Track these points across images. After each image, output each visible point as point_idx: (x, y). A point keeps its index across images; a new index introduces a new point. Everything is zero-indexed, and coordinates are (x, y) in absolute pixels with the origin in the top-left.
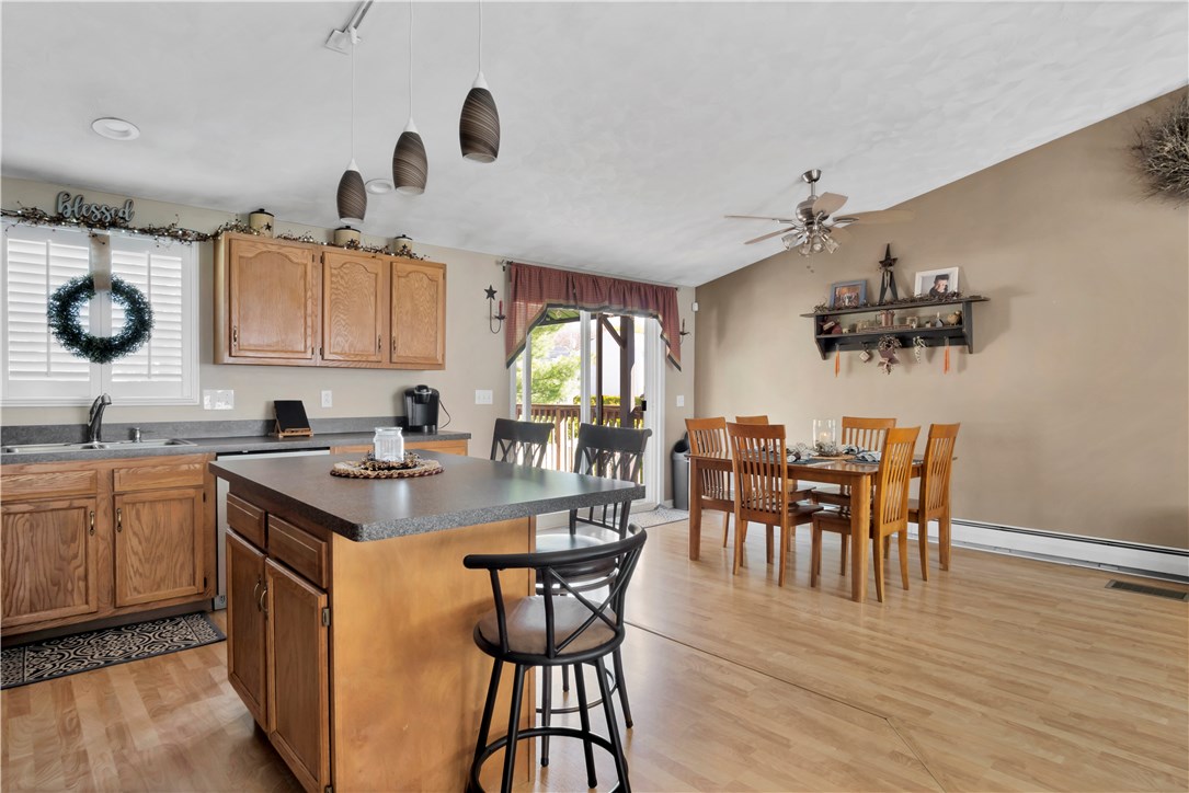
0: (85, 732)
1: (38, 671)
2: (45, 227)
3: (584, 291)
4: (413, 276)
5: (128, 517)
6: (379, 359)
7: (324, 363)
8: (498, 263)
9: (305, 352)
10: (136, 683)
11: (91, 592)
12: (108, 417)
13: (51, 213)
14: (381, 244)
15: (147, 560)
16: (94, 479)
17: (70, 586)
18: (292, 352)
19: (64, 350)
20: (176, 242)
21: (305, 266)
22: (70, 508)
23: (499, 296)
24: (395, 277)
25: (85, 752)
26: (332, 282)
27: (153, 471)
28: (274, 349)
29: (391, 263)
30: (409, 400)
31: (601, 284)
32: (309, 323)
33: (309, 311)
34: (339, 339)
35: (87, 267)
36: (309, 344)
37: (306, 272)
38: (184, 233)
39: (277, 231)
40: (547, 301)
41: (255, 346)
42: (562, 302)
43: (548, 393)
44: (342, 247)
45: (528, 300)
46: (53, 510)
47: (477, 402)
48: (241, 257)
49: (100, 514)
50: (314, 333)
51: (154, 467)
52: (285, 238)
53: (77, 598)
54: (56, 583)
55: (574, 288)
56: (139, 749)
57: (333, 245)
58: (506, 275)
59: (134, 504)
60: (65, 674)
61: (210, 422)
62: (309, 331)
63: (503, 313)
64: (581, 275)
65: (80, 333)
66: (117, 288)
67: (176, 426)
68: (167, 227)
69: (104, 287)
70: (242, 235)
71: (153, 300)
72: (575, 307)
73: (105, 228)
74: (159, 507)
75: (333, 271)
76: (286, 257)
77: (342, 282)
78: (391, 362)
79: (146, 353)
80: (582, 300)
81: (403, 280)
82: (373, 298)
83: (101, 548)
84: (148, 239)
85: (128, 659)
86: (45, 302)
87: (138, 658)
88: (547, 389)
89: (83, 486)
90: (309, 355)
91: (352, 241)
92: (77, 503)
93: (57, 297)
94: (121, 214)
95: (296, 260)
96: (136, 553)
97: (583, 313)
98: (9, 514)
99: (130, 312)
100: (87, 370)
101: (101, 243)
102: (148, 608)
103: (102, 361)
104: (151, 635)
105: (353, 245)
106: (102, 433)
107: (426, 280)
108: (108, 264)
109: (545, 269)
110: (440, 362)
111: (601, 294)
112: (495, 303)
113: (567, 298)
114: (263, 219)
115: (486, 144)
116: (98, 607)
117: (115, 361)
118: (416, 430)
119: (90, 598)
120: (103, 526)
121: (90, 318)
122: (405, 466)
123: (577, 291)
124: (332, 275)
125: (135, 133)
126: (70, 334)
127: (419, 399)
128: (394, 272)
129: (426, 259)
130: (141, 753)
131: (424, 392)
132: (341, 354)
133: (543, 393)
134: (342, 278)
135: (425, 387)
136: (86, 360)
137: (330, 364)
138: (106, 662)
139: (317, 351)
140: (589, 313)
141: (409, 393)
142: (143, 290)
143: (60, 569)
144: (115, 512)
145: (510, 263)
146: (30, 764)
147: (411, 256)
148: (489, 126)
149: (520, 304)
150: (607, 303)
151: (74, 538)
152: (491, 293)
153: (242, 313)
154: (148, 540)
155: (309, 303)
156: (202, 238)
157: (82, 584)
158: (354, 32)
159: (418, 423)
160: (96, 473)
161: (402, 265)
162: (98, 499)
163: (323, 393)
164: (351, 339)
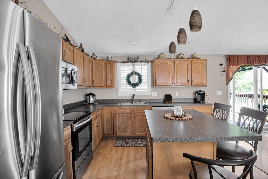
0: (123, 160)
1: (121, 144)
2: (125, 64)
3: (254, 60)
4: (197, 63)
5: (136, 118)
6: (188, 84)
7: (175, 86)
8: (223, 56)
9: (171, 84)
10: (134, 152)
11: (131, 131)
12: (135, 98)
13: (127, 61)
14: (188, 57)
15: (140, 127)
16: (131, 110)
17: (127, 129)
18: (168, 84)
19: (128, 86)
20: (146, 63)
21: (171, 64)
22: (127, 115)
23: (224, 65)
24: (192, 64)
25: (122, 164)
26: (177, 67)
27: (140, 109)
28: (165, 83)
29: (191, 61)
30: (197, 94)
31: (261, 57)
32: (172, 77)
33: (172, 75)
34: (179, 80)
35: (132, 70)
36: (172, 82)
37: (171, 66)
38: (147, 61)
39: (165, 57)
40: (240, 65)
41: (160, 83)
42: (246, 65)
43: (248, 89)
44: (179, 59)
45: (234, 65)
46: (125, 115)
47: (217, 95)
48: (157, 64)
49: (132, 116)
50: (173, 79)
51: (141, 108)
52: (166, 59)
53: (129, 132)
54: (125, 129)
55: (250, 60)
56: (129, 167)
57: (177, 59)
58: (226, 59)
59: (137, 115)
60: (125, 146)
61: (153, 99)
62: (172, 79)
63: (225, 70)
64: (253, 56)
65: (131, 82)
66: (136, 73)
67: (147, 100)
68: (144, 60)
69: (134, 74)
70: (158, 60)
71: (142, 75)
72: (251, 66)
73: (135, 62)
74: (142, 116)
75: (177, 65)
76: (167, 63)
77: (179, 67)
78: (192, 85)
79: (141, 86)
80: (253, 63)
81: (195, 65)
82: (187, 70)
83: (132, 123)
84: (141, 63)
85: (134, 146)
86: (126, 77)
87: (136, 146)
88: (247, 88)
89: (129, 111)
90: (172, 84)
91: (182, 57)
92: (129, 114)
93: (127, 76)
94: (137, 59)
95: (168, 63)
96: (138, 125)
97: (254, 67)
98: (119, 115)
99: (138, 78)
100: (132, 89)
101: (134, 65)
102: (140, 136)
103: (134, 87)
104: (140, 142)
105: (182, 58)
106: (134, 101)
107: (201, 64)
108: (135, 69)
109: (239, 56)
110: (205, 84)
111: (261, 61)
112: (222, 67)
113: (248, 63)
114: (162, 55)
115: (197, 26)
116: (132, 134)
117: (136, 87)
118: (199, 102)
119: (131, 132)
120: (132, 119)
121: (133, 80)
122: (181, 117)
123: (251, 61)
124: (177, 66)
125: (136, 43)
126: (129, 82)
127: (199, 94)
128: (192, 63)
129: (201, 58)
130: (129, 168)
131: (201, 92)
132: (179, 84)
133: (246, 89)
134: (179, 66)
135: (201, 91)
136: (132, 87)
137: (177, 86)
138: (131, 146)
139: (174, 83)
140: (257, 67)
141: (197, 92)
142: (141, 73)
143: (126, 126)
144: (134, 117)
145: (227, 56)
146: (114, 164)
147: (197, 58)
148: (197, 20)
149: (231, 67)
150: (264, 63)
151: (128, 121)
152: (221, 65)
153: (158, 76)
154: (140, 123)
155: (172, 72)
156: (151, 61)
157: (129, 129)
158: (172, 8)
159: (199, 100)
160: (131, 109)
161: (194, 61)
162: (132, 114)
163: (176, 93)
164: (181, 80)
